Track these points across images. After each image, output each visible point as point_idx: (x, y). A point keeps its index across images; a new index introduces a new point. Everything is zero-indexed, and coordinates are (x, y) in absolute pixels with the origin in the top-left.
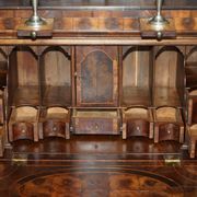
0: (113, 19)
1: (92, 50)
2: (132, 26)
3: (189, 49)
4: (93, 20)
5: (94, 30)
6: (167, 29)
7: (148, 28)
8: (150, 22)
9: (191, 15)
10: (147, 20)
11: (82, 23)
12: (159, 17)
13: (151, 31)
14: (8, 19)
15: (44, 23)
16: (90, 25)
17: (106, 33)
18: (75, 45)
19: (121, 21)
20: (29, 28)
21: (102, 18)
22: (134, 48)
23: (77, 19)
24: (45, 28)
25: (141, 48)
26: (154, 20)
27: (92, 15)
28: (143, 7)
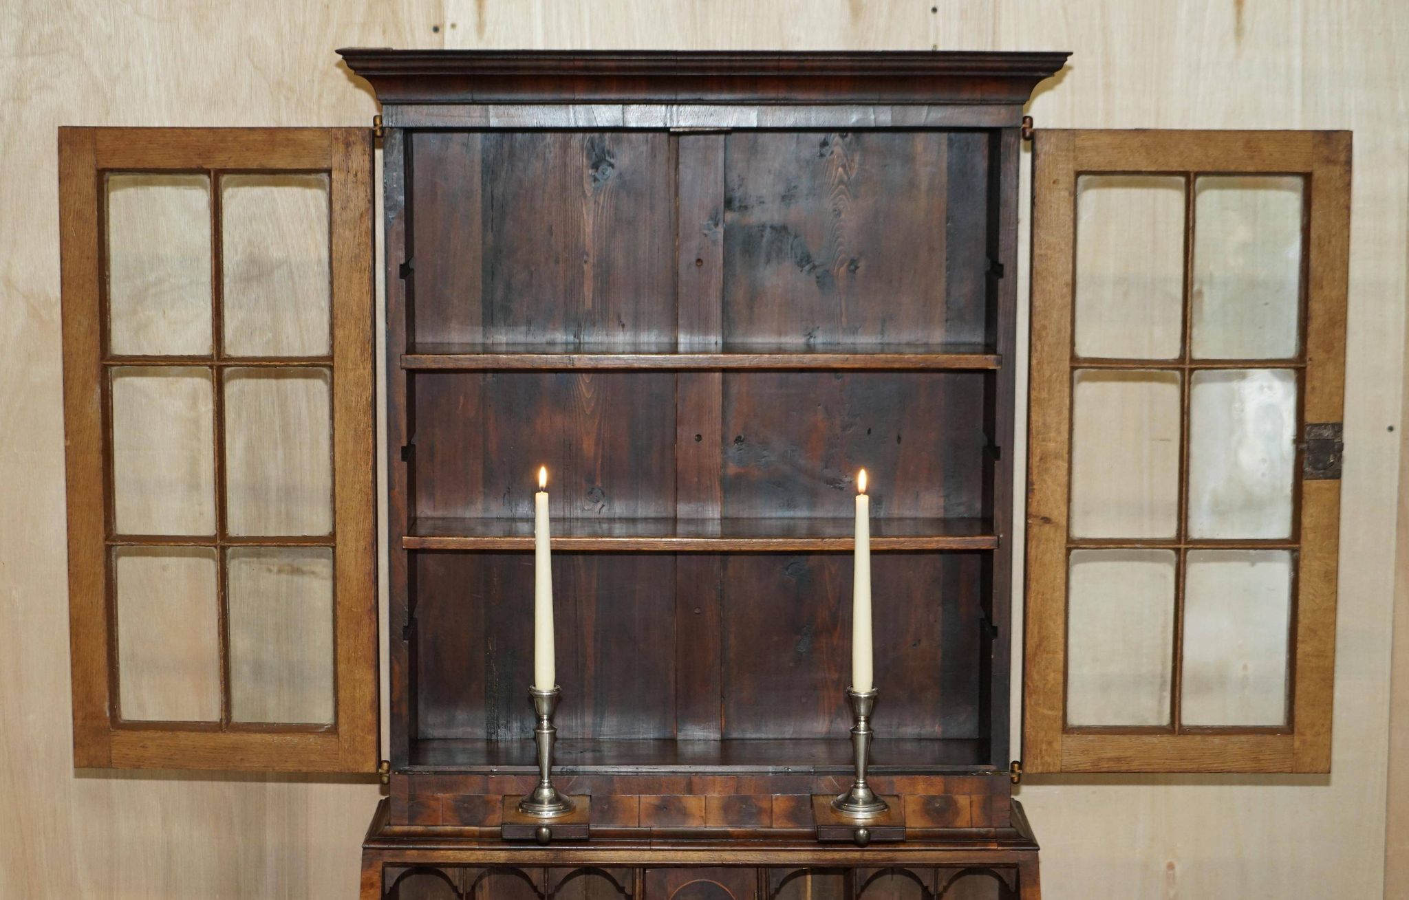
0: (745, 799)
1: (688, 880)
2: (793, 815)
3: (945, 876)
4: (692, 802)
5: (693, 825)
6: (883, 820)
7: (833, 818)
8: (839, 806)
9: (946, 791)
10: (831, 801)
11: (662, 809)
12: (861, 793)
13: (841, 825)
14: (469, 799)
15: (568, 807)
16: (684, 813)
17: (727, 835)
18: (645, 867)
19: (765, 804)
20: (530, 818)
21: (715, 796)
22: (800, 870)
23: (649, 799)
24: (573, 818)
25: (817, 870)
26: (850, 800)
27: (690, 789)
28: (822, 767)
